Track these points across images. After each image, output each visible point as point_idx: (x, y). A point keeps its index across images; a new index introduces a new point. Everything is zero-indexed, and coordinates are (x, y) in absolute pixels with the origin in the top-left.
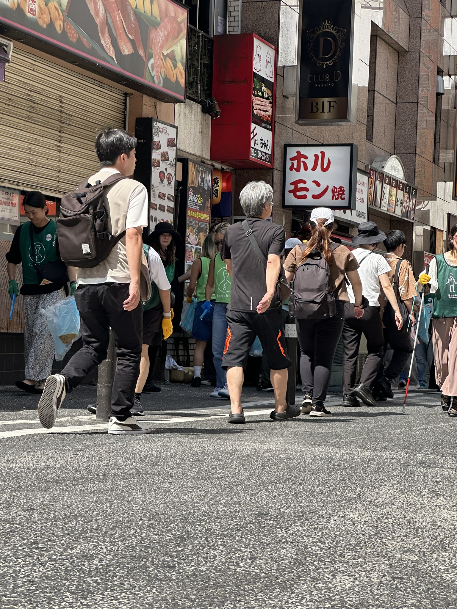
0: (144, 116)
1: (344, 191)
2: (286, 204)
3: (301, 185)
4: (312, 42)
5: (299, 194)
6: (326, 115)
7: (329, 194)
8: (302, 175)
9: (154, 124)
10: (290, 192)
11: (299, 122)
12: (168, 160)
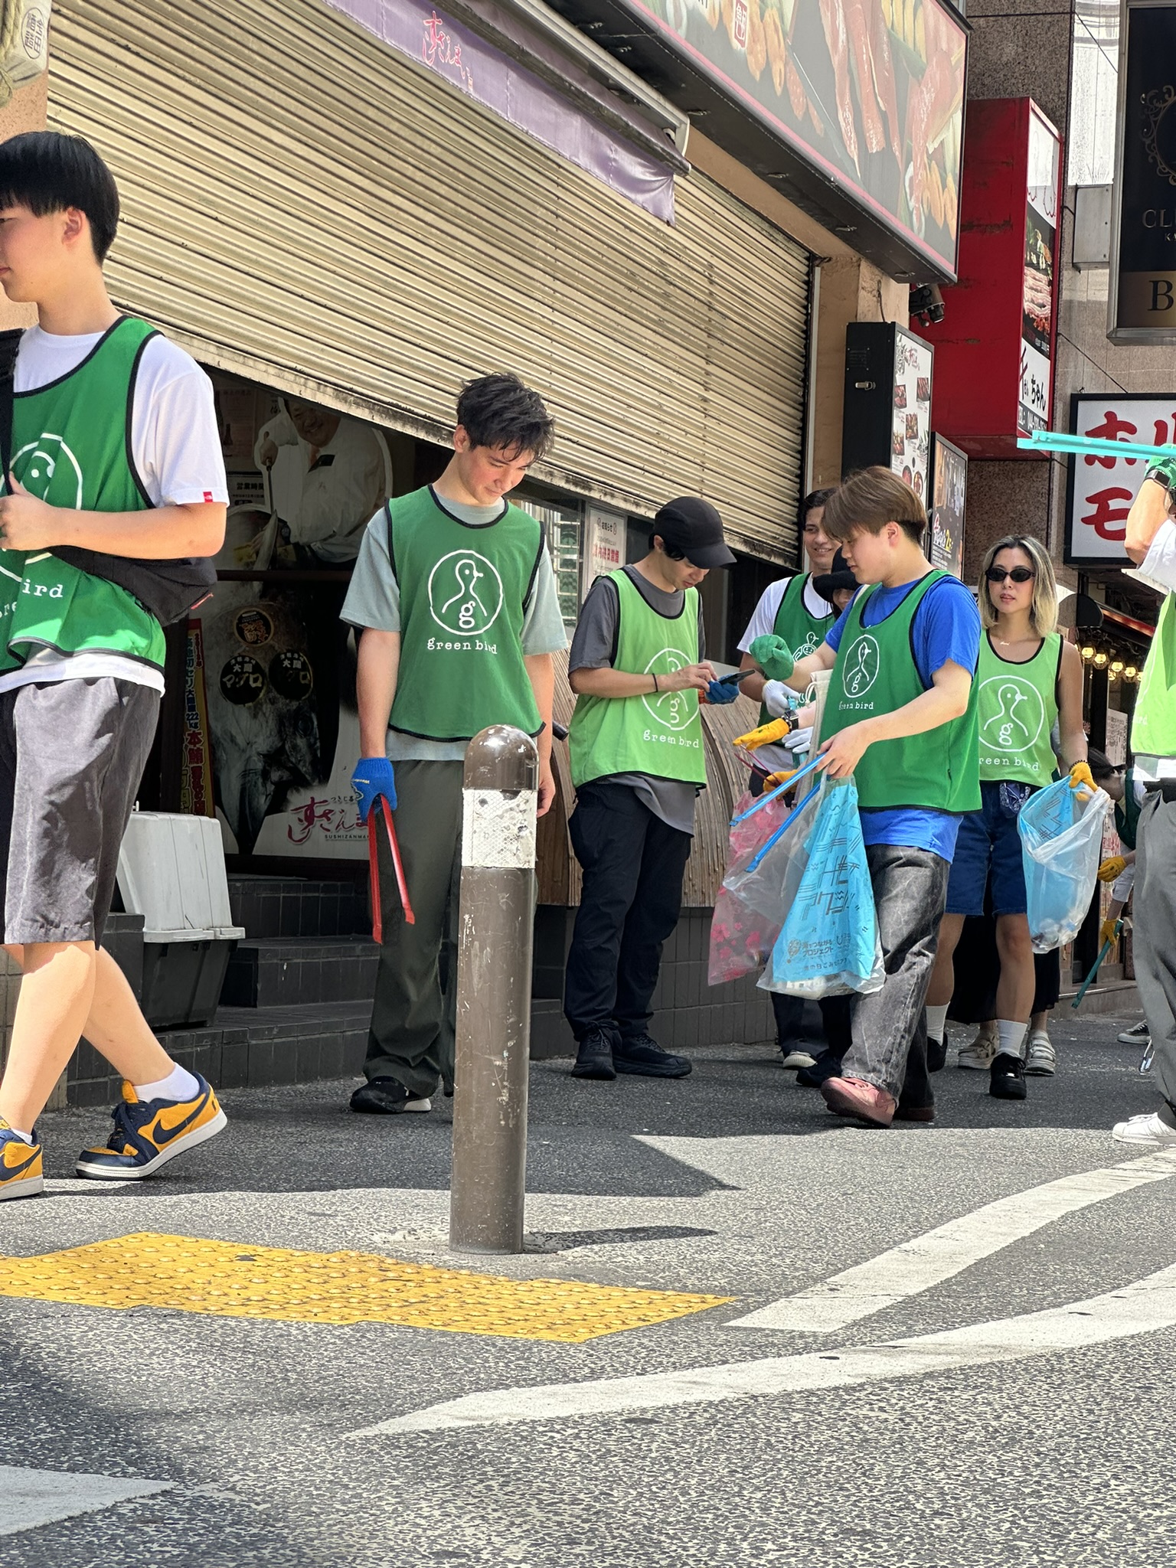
0: (861, 319)
2: (1074, 554)
3: (1115, 504)
4: (1155, 122)
5: (1110, 526)
8: (1119, 476)
9: (898, 339)
10: (1086, 521)
11: (1119, 335)
12: (915, 436)
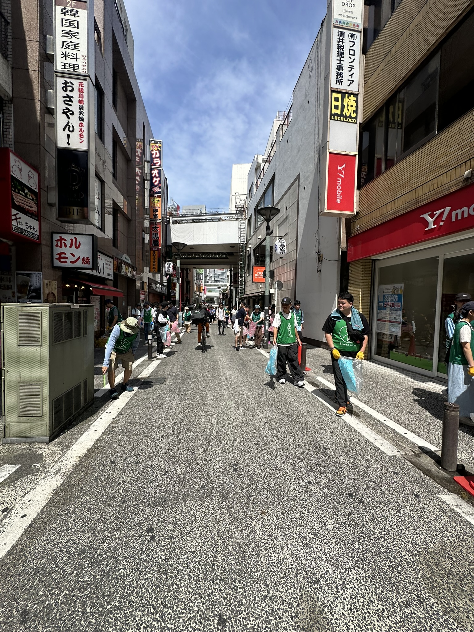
1: (89, 260)
2: (54, 266)
3: (63, 255)
5: (62, 260)
6: (75, 217)
7: (80, 261)
8: (63, 249)
10: (57, 259)
11: (60, 219)
